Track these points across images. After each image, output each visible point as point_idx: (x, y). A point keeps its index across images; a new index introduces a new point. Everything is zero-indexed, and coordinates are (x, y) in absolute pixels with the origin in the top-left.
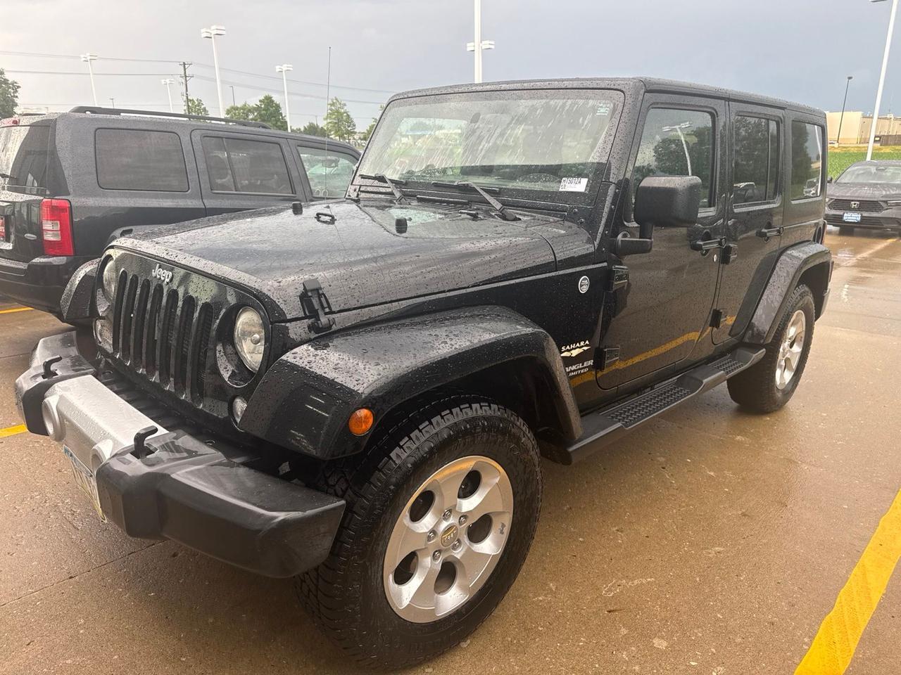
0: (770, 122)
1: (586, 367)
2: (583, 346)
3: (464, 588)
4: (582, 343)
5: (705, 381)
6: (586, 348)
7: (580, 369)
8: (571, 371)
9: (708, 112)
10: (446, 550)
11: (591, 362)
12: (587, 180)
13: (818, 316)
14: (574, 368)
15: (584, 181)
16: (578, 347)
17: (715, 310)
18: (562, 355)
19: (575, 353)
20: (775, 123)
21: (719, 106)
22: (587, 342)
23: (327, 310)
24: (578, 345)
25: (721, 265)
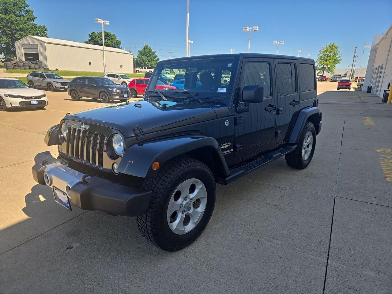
0: (291, 65)
1: (230, 152)
2: (228, 144)
3: (193, 223)
4: (228, 143)
5: (274, 156)
6: (230, 145)
7: (228, 152)
8: (225, 153)
9: (268, 63)
10: (186, 211)
11: (232, 150)
12: (226, 88)
13: (317, 134)
14: (226, 152)
15: (225, 89)
16: (227, 145)
17: (276, 131)
18: (221, 147)
19: (226, 147)
20: (293, 65)
21: (271, 61)
22: (230, 143)
23: (142, 133)
24: (227, 144)
25: (277, 116)
